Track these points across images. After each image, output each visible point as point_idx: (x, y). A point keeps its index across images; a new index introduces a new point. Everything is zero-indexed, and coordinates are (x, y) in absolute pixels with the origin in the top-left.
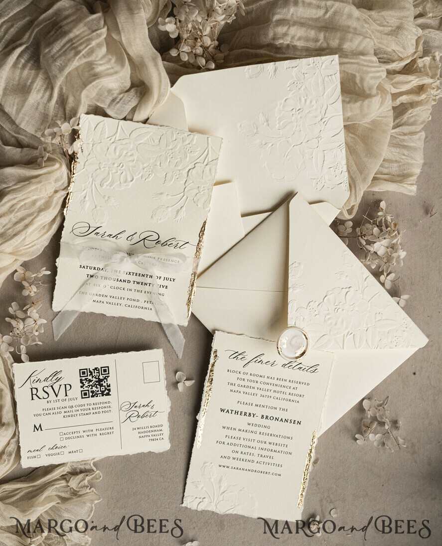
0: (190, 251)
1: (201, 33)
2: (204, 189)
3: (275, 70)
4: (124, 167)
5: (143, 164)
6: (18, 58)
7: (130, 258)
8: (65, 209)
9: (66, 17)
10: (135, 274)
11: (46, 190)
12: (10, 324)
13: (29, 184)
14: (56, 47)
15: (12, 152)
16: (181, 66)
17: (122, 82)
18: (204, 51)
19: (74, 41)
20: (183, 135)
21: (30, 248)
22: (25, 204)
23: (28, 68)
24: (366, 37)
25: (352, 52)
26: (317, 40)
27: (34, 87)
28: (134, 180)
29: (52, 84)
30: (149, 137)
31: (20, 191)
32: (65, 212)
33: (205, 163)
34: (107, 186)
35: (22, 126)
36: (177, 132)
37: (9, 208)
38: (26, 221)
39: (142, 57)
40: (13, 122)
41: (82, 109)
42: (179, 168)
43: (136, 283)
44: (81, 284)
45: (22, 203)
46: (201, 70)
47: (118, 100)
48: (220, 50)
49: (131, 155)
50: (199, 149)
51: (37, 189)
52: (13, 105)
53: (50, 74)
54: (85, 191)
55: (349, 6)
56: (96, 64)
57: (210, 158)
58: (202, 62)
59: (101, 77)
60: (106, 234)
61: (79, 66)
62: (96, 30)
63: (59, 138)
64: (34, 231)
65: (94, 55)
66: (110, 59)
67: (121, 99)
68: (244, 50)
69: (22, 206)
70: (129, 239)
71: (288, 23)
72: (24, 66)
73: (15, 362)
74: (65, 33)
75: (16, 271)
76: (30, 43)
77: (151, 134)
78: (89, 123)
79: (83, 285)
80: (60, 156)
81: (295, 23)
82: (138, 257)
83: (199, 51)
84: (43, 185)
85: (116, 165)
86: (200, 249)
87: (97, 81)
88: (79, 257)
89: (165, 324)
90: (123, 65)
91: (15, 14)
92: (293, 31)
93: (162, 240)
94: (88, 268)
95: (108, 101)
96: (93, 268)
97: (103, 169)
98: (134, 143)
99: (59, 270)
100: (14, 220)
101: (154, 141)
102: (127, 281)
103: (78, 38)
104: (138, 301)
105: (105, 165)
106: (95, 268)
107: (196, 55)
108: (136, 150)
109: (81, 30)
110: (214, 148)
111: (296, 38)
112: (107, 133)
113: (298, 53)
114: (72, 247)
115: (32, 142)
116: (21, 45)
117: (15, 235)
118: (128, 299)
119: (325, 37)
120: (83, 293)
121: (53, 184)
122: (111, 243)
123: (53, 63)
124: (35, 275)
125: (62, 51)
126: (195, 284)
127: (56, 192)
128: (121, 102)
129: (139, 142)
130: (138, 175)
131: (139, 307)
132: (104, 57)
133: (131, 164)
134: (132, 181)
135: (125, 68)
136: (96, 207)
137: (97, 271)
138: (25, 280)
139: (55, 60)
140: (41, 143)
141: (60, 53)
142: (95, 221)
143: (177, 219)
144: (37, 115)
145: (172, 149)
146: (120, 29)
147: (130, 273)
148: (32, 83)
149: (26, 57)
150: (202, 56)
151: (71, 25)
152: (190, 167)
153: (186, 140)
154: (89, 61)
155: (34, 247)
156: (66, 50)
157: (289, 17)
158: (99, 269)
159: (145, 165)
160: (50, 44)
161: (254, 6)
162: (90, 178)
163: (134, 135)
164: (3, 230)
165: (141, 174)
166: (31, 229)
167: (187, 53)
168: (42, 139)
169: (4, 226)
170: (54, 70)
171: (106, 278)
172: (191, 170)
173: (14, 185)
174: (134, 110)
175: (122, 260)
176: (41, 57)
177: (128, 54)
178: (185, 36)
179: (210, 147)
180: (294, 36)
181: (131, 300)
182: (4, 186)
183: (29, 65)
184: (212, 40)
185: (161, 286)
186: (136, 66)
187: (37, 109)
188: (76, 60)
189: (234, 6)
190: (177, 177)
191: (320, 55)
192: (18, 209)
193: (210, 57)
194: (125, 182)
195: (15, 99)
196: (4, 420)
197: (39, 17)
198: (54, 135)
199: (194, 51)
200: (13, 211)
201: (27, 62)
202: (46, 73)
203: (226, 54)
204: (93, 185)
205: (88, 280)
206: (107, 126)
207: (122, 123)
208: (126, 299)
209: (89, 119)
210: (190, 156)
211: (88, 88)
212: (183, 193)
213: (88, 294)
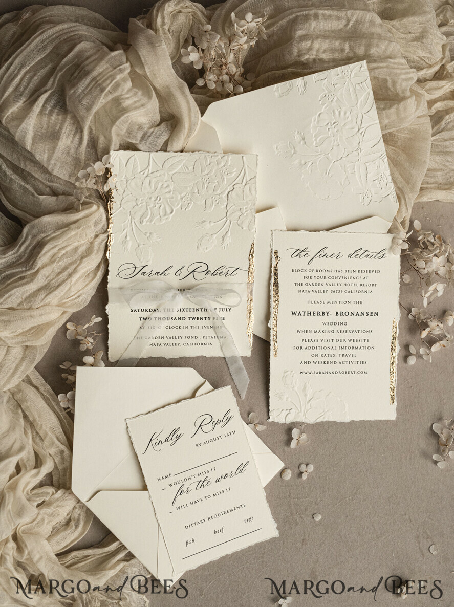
0: (242, 276)
2: (247, 210)
4: (162, 199)
5: (180, 194)
7: (182, 293)
8: (108, 252)
10: (189, 310)
11: (86, 235)
13: (68, 230)
15: (47, 201)
20: (217, 158)
21: (76, 298)
22: (66, 253)
28: (174, 212)
30: (182, 165)
31: (59, 238)
32: (108, 255)
33: (244, 183)
34: (147, 222)
35: (55, 173)
36: (210, 156)
37: (50, 258)
38: (70, 270)
40: (45, 171)
42: (218, 192)
43: (191, 319)
45: (63, 252)
47: (149, 134)
49: (166, 187)
50: (235, 169)
51: (77, 234)
52: (44, 151)
54: (125, 231)
57: (248, 177)
60: (154, 272)
61: (106, 104)
63: (94, 180)
64: (79, 279)
66: (136, 94)
67: (152, 133)
69: (64, 255)
70: (178, 274)
77: (184, 161)
78: (120, 160)
80: (97, 200)
84: (83, 230)
85: (153, 199)
86: (251, 273)
87: (126, 115)
89: (228, 358)
90: (150, 97)
94: (140, 311)
96: (145, 310)
97: (141, 205)
98: (168, 174)
99: (109, 317)
100: (57, 270)
101: (188, 169)
102: (182, 319)
104: (196, 337)
105: (142, 200)
106: (146, 310)
108: (171, 180)
110: (250, 166)
112: (139, 167)
115: (66, 189)
117: (59, 286)
118: (185, 337)
120: (138, 338)
121: (93, 227)
122: (159, 283)
124: (86, 326)
126: (252, 310)
127: (96, 236)
129: (173, 172)
130: (178, 205)
131: (198, 344)
133: (168, 195)
134: (171, 213)
136: (139, 246)
137: (149, 313)
138: (78, 335)
140: (75, 188)
142: (140, 260)
143: (223, 245)
145: (208, 174)
147: (184, 310)
148: (61, 128)
152: (228, 190)
153: (220, 163)
155: (81, 297)
158: (151, 310)
159: (183, 195)
162: (128, 216)
163: (167, 165)
164: (46, 281)
165: (180, 205)
166: (75, 278)
168: (77, 184)
169: (47, 278)
171: (160, 319)
172: (231, 192)
175: (174, 297)
176: (67, 99)
179: (246, 165)
181: (189, 337)
182: (43, 235)
185: (218, 318)
190: (217, 202)
192: (60, 258)
194: (165, 215)
195: (45, 145)
198: (88, 176)
200: (55, 260)
201: (53, 108)
204: (133, 222)
205: (143, 324)
206: (138, 160)
207: (153, 154)
208: (183, 338)
209: (119, 155)
210: (227, 178)
211: (118, 123)
212: (226, 218)
213: (144, 338)
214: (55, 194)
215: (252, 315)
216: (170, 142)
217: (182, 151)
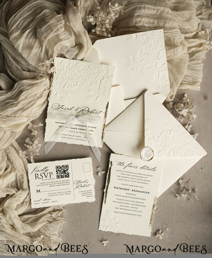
0: (102, 115)
1: (105, 22)
2: (107, 88)
3: (136, 37)
4: (73, 79)
5: (81, 78)
6: (28, 34)
7: (77, 118)
8: (49, 98)
9: (48, 16)
10: (79, 125)
11: (40, 90)
12: (26, 147)
13: (33, 87)
14: (43, 28)
15: (26, 74)
17: (71, 43)
18: (106, 30)
19: (51, 26)
20: (98, 65)
21: (34, 114)
22: (32, 96)
23: (32, 38)
24: (175, 21)
25: (169, 28)
26: (154, 23)
27: (35, 46)
28: (78, 85)
29: (42, 45)
30: (83, 66)
31: (29, 90)
32: (49, 99)
33: (108, 77)
34: (66, 88)
35: (30, 63)
36: (95, 64)
37: (25, 97)
38: (32, 103)
39: (79, 32)
40: (26, 61)
41: (55, 55)
42: (97, 79)
43: (79, 129)
44: (56, 130)
45: (30, 95)
46: (105, 37)
47: (69, 51)
48: (113, 30)
49: (76, 74)
50: (105, 71)
51: (36, 89)
52: (26, 54)
53: (41, 40)
54: (57, 90)
55: (167, 8)
56: (60, 35)
57: (110, 75)
58: (105, 34)
59: (62, 41)
60: (66, 108)
61: (53, 37)
62: (60, 21)
63: (45, 68)
64: (36, 107)
65: (59, 31)
66: (66, 34)
67: (71, 50)
68: (123, 29)
69: (30, 96)
70: (76, 110)
71: (142, 17)
72: (30, 37)
73: (29, 163)
74: (47, 23)
75: (28, 125)
76: (33, 27)
78: (58, 61)
79: (57, 130)
80: (46, 75)
81: (144, 17)
82: (80, 117)
83: (104, 30)
84: (39, 87)
85: (70, 79)
86: (106, 114)
87: (61, 42)
88: (55, 118)
89: (92, 147)
90: (71, 35)
91: (27, 16)
92: (143, 19)
93: (90, 110)
94: (59, 123)
95: (66, 51)
97: (64, 80)
98: (77, 69)
99: (46, 124)
100: (27, 102)
101: (86, 68)
102: (76, 129)
103: (52, 25)
104: (81, 137)
106: (62, 123)
107: (103, 32)
108: (78, 72)
109: (54, 21)
110: (111, 71)
111: (145, 23)
112: (66, 65)
113: (146, 29)
114: (52, 114)
115: (34, 70)
116: (29, 29)
117: (27, 109)
118: (76, 136)
119: (157, 22)
120: (57, 134)
121: (43, 87)
122: (68, 112)
123: (42, 35)
124: (36, 126)
125: (46, 30)
126: (105, 129)
127: (45, 90)
128: (71, 51)
129: (79, 69)
130: (80, 82)
131: (81, 140)
132: (63, 32)
133: (76, 78)
134: (77, 85)
135: (72, 36)
136: (62, 97)
138: (33, 128)
139: (43, 34)
140: (38, 70)
141: (45, 31)
142: (61, 103)
143: (96, 101)
144: (36, 58)
145: (93, 72)
146: (70, 20)
147: (77, 125)
148: (34, 45)
149: (31, 34)
150: (106, 32)
151: (49, 19)
152: (101, 79)
153: (99, 68)
154: (57, 34)
155: (36, 114)
156: (47, 30)
157: (141, 14)
158: (64, 123)
159: (82, 79)
160: (41, 28)
161: (127, 10)
162: (59, 84)
163: (77, 66)
164: (22, 107)
165: (80, 83)
166: (34, 106)
167: (99, 31)
168: (39, 68)
169: (23, 105)
170: (43, 38)
171: (67, 127)
172: (102, 80)
173: (27, 87)
174: (77, 55)
175: (73, 119)
176: (37, 33)
178: (98, 24)
179: (109, 70)
180: (144, 22)
181: (78, 137)
182: (23, 88)
183: (33, 37)
184: (110, 25)
185: (90, 131)
186: (77, 36)
187: (36, 55)
188: (51, 34)
189: (118, 10)
190: (96, 83)
191: (155, 29)
192: (29, 98)
193: (109, 33)
194: (74, 86)
195: (27, 51)
196: (24, 188)
197: (36, 17)
198: (43, 66)
199: (102, 30)
200: (27, 98)
201: (32, 36)
202: (40, 40)
203: (116, 32)
204: (60, 87)
205: (59, 128)
206: (65, 62)
207: (72, 60)
208: (75, 136)
209: (58, 59)
210: (101, 74)
211: (57, 45)
212: (98, 90)
213: (59, 134)
214: (29, 71)
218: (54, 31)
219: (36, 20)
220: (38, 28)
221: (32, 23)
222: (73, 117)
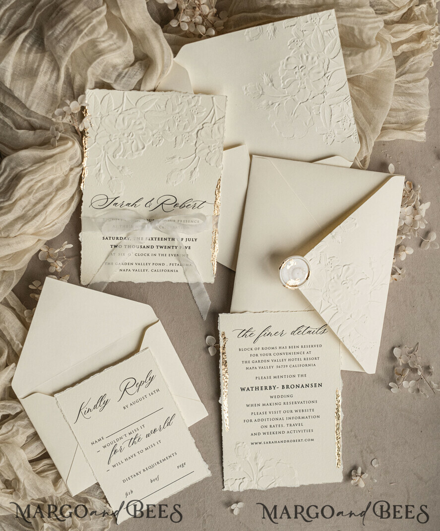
0: (209, 210)
1: (199, 1)
2: (215, 147)
3: (274, 31)
4: (134, 136)
5: (152, 131)
6: (23, 44)
7: (151, 224)
8: (82, 184)
10: (157, 239)
11: (61, 169)
13: (44, 164)
14: (59, 28)
15: (25, 135)
16: (183, 36)
17: (126, 56)
18: (203, 19)
19: (75, 21)
20: (188, 98)
21: (51, 227)
22: (43, 185)
23: (33, 52)
25: (348, 5)
27: (41, 70)
28: (145, 148)
29: (58, 65)
30: (154, 103)
31: (36, 172)
32: (82, 187)
33: (213, 122)
34: (119, 157)
35: (33, 109)
36: (182, 96)
37: (27, 190)
38: (45, 201)
39: (143, 30)
40: (23, 106)
41: (90, 84)
42: (188, 130)
43: (159, 247)
44: (106, 255)
45: (40, 184)
46: (202, 37)
47: (123, 75)
48: (219, 17)
49: (139, 124)
50: (205, 109)
51: (52, 168)
52: (23, 89)
53: (55, 56)
54: (99, 165)
56: (99, 42)
57: (217, 117)
58: (202, 29)
59: (105, 53)
60: (125, 204)
61: (82, 46)
62: (96, 9)
63: (70, 118)
64: (54, 209)
65: (96, 32)
66: (112, 36)
67: (126, 74)
68: (242, 14)
69: (40, 187)
70: (148, 205)
72: (30, 50)
74: (66, 14)
75: (40, 250)
76: (33, 27)
77: (156, 101)
78: (95, 98)
79: (108, 256)
80: (72, 134)
82: (159, 222)
83: (199, 19)
84: (58, 164)
85: (126, 135)
86: (217, 206)
87: (102, 58)
88: (101, 230)
89: (191, 284)
90: (125, 40)
93: (180, 202)
94: (111, 238)
95: (114, 76)
96: (116, 238)
97: (114, 141)
98: (141, 112)
99: (82, 244)
100: (33, 201)
101: (160, 108)
102: (150, 247)
103: (79, 18)
104: (163, 264)
105: (115, 136)
106: (117, 238)
107: (196, 24)
108: (144, 118)
109: (82, 10)
110: (219, 107)
112: (113, 105)
114: (93, 220)
115: (44, 124)
116: (24, 30)
117: (36, 216)
118: (153, 264)
120: (109, 264)
121: (68, 162)
122: (130, 212)
123: (57, 44)
125: (65, 32)
126: (217, 241)
127: (71, 169)
128: (127, 76)
129: (146, 110)
130: (149, 141)
131: (165, 271)
132: (105, 33)
133: (140, 132)
134: (143, 148)
135: (128, 42)
136: (111, 179)
137: (120, 241)
138: (50, 257)
139: (59, 42)
140: (52, 123)
141: (63, 34)
142: (112, 192)
143: (192, 180)
144: (46, 96)
145: (179, 113)
146: (119, 5)
147: (152, 239)
148: (39, 66)
149: (30, 41)
150: (202, 24)
151: (71, 6)
152: (198, 129)
153: (191, 103)
154: (91, 39)
155: (56, 226)
156: (68, 31)
158: (121, 238)
159: (154, 132)
160: (52, 27)
162: (102, 150)
163: (140, 103)
164: (23, 212)
165: (151, 141)
166: (50, 209)
167: (187, 22)
168: (54, 120)
169: (24, 208)
170: (59, 51)
171: (129, 247)
172: (200, 131)
173: (31, 166)
174: (140, 82)
175: (143, 227)
176: (45, 40)
177: (129, 30)
178: (183, 6)
179: (215, 106)
181: (156, 264)
182: (21, 169)
183: (35, 49)
184: (210, 8)
185: (184, 247)
186: (138, 39)
187: (45, 90)
188: (79, 39)
190: (187, 139)
191: (317, 11)
192: (37, 190)
193: (210, 25)
194: (137, 150)
195: (24, 82)
197: (40, 2)
198: (64, 114)
199: (193, 20)
200: (32, 192)
201: (32, 46)
202: (52, 55)
203: (225, 20)
204: (106, 157)
205: (113, 250)
206: (112, 98)
207: (127, 93)
208: (151, 264)
209: (94, 93)
210: (197, 118)
211: (93, 65)
212: (194, 155)
213: (114, 264)
214: (32, 128)
215: (217, 246)
216: (143, 82)
217: (154, 90)
218: (85, 34)
219: (39, 10)
220: (46, 29)
221: (32, 16)
222: (141, 222)
